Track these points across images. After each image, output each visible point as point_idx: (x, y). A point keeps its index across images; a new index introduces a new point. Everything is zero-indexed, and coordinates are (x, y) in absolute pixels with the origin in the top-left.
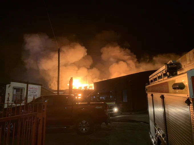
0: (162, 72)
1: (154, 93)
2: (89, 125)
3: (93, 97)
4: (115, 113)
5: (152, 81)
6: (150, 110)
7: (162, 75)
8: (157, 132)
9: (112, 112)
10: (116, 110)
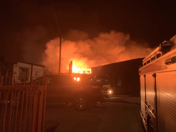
0: (155, 54)
1: (147, 73)
2: (85, 102)
3: (90, 80)
4: (109, 95)
5: (145, 64)
6: (142, 93)
7: (155, 56)
8: (147, 109)
9: (107, 94)
10: (110, 92)
